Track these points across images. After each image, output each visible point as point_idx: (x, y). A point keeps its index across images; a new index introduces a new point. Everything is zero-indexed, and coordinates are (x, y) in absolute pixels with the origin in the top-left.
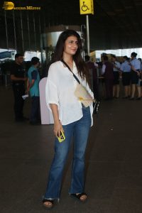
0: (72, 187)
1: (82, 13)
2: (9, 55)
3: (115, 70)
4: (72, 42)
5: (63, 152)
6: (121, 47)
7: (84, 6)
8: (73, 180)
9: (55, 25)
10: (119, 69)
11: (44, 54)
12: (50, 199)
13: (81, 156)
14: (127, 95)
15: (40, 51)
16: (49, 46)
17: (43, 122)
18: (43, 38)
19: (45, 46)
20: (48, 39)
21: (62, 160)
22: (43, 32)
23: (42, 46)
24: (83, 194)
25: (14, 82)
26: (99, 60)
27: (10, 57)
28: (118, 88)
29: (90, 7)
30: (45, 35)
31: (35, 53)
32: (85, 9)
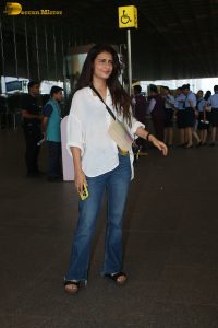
1: (121, 26)
2: (19, 85)
3: (167, 106)
4: (104, 61)
5: (90, 214)
7: (125, 16)
10: (173, 105)
11: (69, 85)
12: (74, 281)
13: (117, 221)
14: (183, 142)
16: (75, 73)
18: (67, 62)
19: (70, 73)
20: (73, 63)
21: (89, 225)
27: (21, 89)
28: (171, 132)
29: (132, 18)
30: (69, 58)
32: (125, 20)
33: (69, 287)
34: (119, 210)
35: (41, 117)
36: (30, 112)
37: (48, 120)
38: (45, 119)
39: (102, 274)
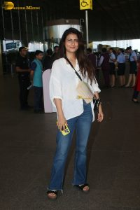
0: (75, 179)
1: (82, 8)
2: (14, 45)
7: (84, 2)
8: (75, 172)
9: (57, 19)
11: (46, 45)
15: (43, 42)
16: (51, 38)
17: (46, 112)
18: (45, 31)
20: (50, 31)
22: (45, 25)
23: (44, 38)
24: (86, 185)
27: (16, 48)
29: (89, 3)
30: (47, 28)
31: (38, 44)
32: (84, 4)
33: (51, 195)
35: (29, 70)
38: (32, 72)
39: (73, 185)
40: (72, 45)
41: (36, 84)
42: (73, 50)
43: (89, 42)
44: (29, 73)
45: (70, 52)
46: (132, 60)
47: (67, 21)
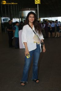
0: (33, 77)
1: (36, 3)
6: (51, 16)
8: (33, 74)
9: (25, 8)
11: (21, 20)
12: (24, 82)
13: (36, 64)
14: (53, 36)
15: (19, 18)
16: (22, 16)
17: (20, 48)
18: (20, 13)
22: (20, 11)
24: (37, 80)
25: (9, 32)
26: (42, 21)
27: (7, 21)
29: (39, 1)
31: (17, 19)
32: (37, 2)
33: (22, 84)
34: (37, 61)
36: (9, 29)
37: (15, 32)
40: (31, 19)
41: (16, 36)
42: (32, 21)
43: (39, 18)
44: (13, 31)
45: (31, 22)
46: (58, 25)
47: (30, 9)
